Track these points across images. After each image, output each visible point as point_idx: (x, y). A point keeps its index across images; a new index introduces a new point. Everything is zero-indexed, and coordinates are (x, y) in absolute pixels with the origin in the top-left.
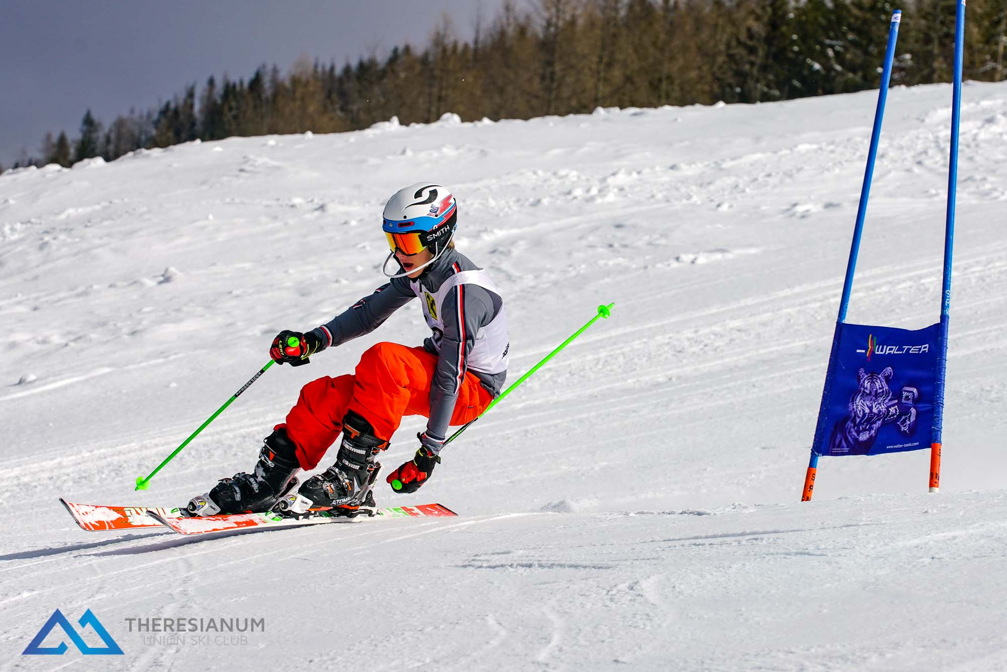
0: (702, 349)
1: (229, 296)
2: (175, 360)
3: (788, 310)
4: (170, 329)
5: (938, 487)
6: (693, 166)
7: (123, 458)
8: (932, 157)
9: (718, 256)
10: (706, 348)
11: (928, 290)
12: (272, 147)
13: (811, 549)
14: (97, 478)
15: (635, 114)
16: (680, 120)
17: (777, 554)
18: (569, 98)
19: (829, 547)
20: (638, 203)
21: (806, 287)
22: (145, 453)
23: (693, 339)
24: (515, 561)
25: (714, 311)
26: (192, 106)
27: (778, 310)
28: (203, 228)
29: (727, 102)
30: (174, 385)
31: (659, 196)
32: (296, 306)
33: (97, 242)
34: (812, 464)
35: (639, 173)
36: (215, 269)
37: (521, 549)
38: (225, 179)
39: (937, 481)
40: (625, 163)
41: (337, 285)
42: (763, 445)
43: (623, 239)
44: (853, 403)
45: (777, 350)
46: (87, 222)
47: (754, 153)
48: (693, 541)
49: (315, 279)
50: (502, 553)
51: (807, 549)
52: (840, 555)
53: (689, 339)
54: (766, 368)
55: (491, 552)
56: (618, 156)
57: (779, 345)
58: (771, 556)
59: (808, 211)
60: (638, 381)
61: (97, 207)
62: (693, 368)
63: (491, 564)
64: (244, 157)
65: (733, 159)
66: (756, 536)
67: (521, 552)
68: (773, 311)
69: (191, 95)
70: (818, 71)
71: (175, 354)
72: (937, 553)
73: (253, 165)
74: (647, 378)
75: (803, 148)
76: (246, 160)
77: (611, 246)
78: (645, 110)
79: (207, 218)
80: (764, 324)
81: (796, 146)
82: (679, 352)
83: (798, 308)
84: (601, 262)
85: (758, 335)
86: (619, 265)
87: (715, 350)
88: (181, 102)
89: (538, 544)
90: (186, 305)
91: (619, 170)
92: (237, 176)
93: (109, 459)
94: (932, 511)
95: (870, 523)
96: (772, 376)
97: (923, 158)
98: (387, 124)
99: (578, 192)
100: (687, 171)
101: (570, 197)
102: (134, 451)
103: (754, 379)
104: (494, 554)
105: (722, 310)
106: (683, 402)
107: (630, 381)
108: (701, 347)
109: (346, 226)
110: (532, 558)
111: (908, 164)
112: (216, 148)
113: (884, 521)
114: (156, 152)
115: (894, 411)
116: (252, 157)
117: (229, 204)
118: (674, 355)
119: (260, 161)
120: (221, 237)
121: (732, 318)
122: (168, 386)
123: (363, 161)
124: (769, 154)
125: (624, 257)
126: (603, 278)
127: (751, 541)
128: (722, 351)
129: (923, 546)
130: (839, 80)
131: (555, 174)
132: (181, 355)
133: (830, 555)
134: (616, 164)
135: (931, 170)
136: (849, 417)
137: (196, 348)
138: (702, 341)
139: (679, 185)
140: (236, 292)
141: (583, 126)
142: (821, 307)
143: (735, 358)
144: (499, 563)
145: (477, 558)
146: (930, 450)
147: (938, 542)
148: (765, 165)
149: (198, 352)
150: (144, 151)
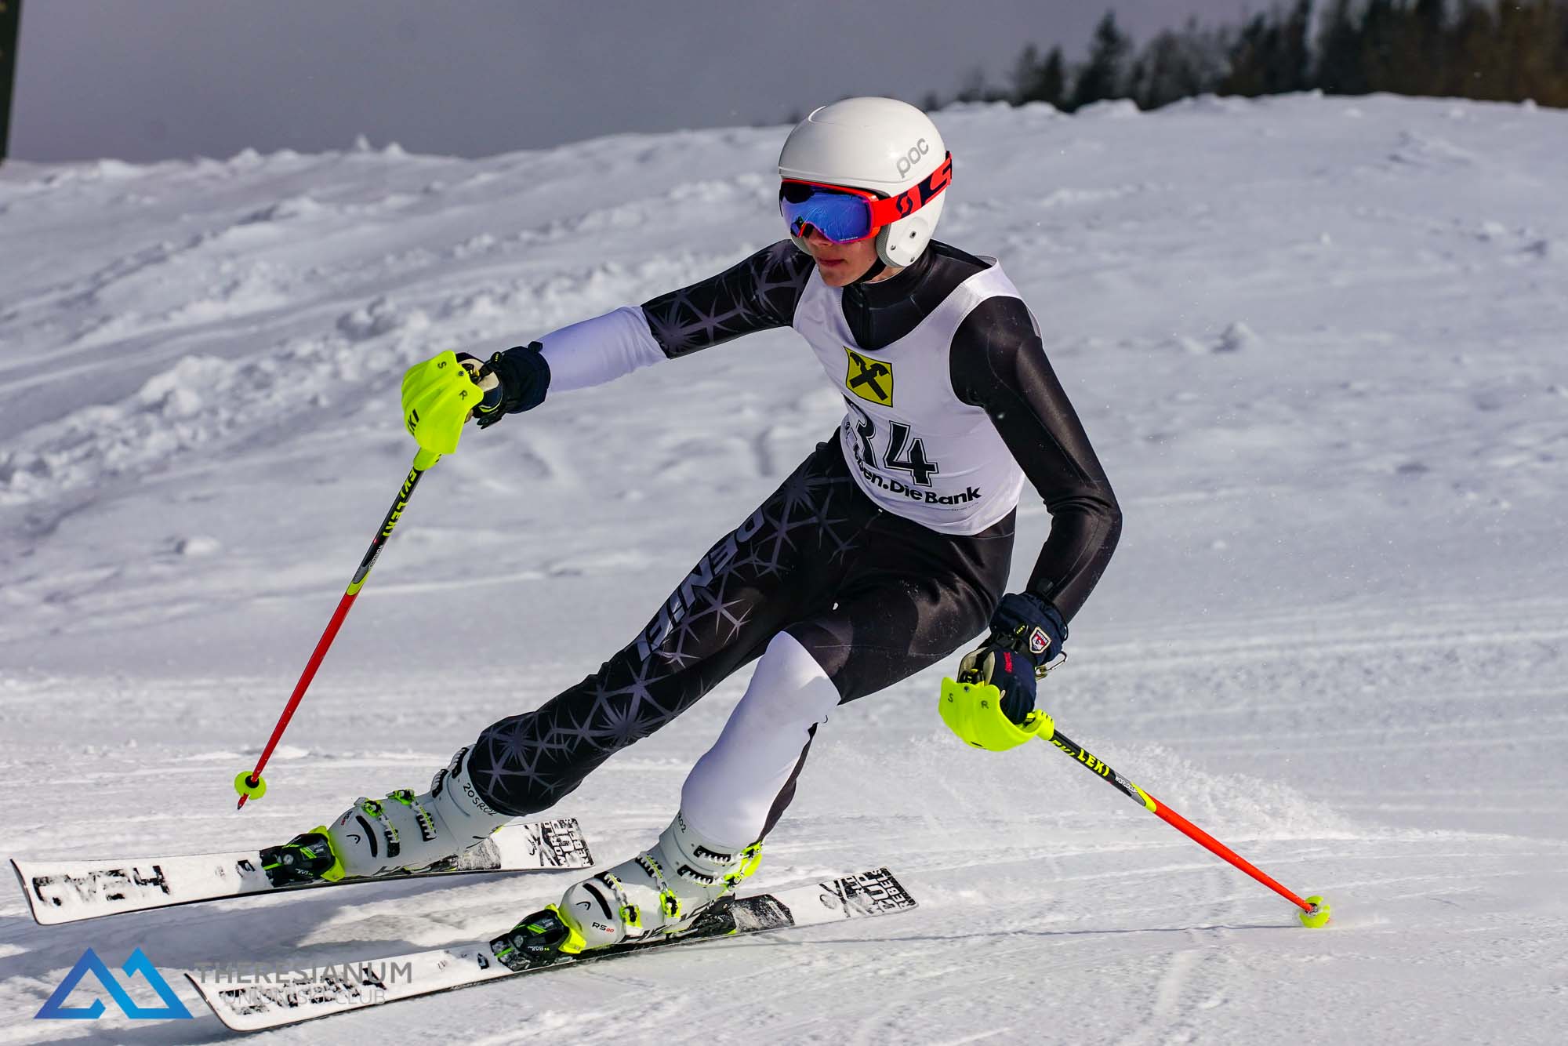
1: (1344, 391)
2: (1227, 499)
4: (1222, 441)
12: (1457, 122)
28: (1309, 257)
30: (1220, 545)
32: (1467, 426)
33: (1106, 257)
36: (1322, 337)
38: (1361, 170)
46: (1092, 218)
49: (1509, 380)
61: (1114, 194)
64: (1403, 134)
69: (1304, 6)
71: (1230, 487)
73: (1417, 151)
76: (1405, 138)
79: (1317, 239)
90: (1258, 397)
92: (1386, 168)
112: (1352, 111)
114: (1236, 104)
116: (1416, 134)
117: (1364, 218)
119: (1432, 145)
120: (1341, 280)
122: (1208, 546)
137: (1270, 481)
140: (1358, 386)
149: (1272, 489)
150: (1215, 101)
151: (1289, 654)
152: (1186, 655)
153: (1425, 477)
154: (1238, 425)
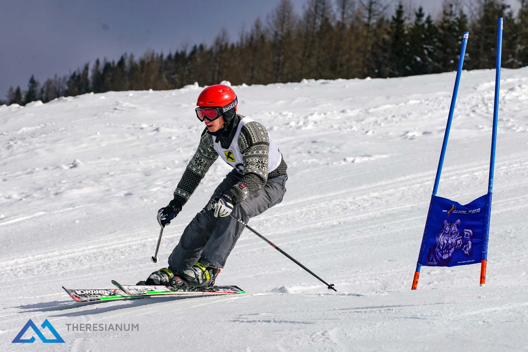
0: (357, 208)
1: (108, 175)
2: (78, 209)
3: (403, 188)
4: (76, 193)
5: (484, 284)
6: (354, 111)
7: (50, 260)
8: (481, 108)
9: (366, 159)
10: (359, 207)
11: (477, 178)
12: (131, 97)
13: (419, 315)
14: (36, 270)
15: (323, 83)
16: (347, 86)
17: (401, 318)
18: (287, 74)
19: (428, 315)
20: (325, 130)
21: (413, 176)
22: (61, 257)
23: (352, 202)
24: (261, 319)
25: (364, 187)
26: (87, 74)
27: (398, 188)
28: (94, 139)
29: (372, 77)
30: (77, 222)
31: (336, 126)
32: (143, 181)
33: (38, 145)
34: (418, 270)
35: (325, 114)
36: (100, 161)
37: (264, 313)
38: (106, 113)
39: (484, 280)
40: (318, 109)
41: (164, 171)
42: (389, 259)
43: (316, 149)
44: (438, 238)
45: (397, 209)
46: (33, 135)
47: (386, 104)
48: (356, 310)
49: (153, 167)
50: (254, 315)
51: (416, 315)
52: (434, 319)
53: (350, 202)
54: (391, 218)
55: (248, 313)
56: (314, 105)
57: (398, 206)
58: (397, 319)
59: (414, 136)
60: (323, 224)
61: (38, 127)
62: (352, 217)
63: (248, 320)
64: (117, 102)
65: (375, 108)
66: (389, 308)
67: (264, 314)
68: (395, 188)
69: (86, 68)
70: (419, 62)
71: (79, 205)
72: (486, 319)
73: (121, 106)
74: (328, 222)
75: (412, 102)
76: (117, 103)
77: (309, 152)
78: (328, 81)
79: (96, 134)
80: (390, 195)
81: (408, 101)
82: (345, 209)
83: (408, 187)
84: (304, 161)
85: (387, 201)
86: (314, 162)
87: (364, 208)
88: (81, 72)
89: (273, 310)
90: (84, 179)
91: (315, 112)
92: (113, 112)
93: (43, 260)
94: (483, 296)
95: (450, 302)
96: (394, 222)
97: (475, 108)
98: (192, 86)
99: (293, 124)
100: (351, 113)
101: (288, 126)
102: (56, 256)
103: (384, 224)
104: (250, 315)
105: (368, 187)
106: (347, 235)
107: (319, 224)
108: (357, 206)
109: (170, 139)
110: (270, 317)
111: (468, 111)
112: (102, 97)
113: (457, 302)
114: (70, 98)
115: (460, 242)
116: (120, 102)
117: (108, 126)
118: (342, 211)
119: (125, 104)
120: (104, 144)
121: (373, 192)
122: (74, 222)
123: (179, 105)
124: (394, 105)
125: (316, 158)
126: (305, 169)
127: (387, 311)
128: (368, 209)
129: (479, 315)
130: (430, 67)
131: (280, 114)
132: (81, 206)
133: (429, 319)
134: (313, 109)
135: (480, 115)
136: (436, 245)
137: (90, 202)
138: (357, 204)
139: (346, 121)
140: (111, 173)
141: (296, 89)
142: (420, 187)
143: (375, 213)
144: (252, 320)
145: (241, 317)
146: (481, 263)
147: (486, 313)
148: (392, 111)
149: (90, 205)
150: (64, 98)
151: (100, 250)
152: (71, 253)
153: (132, 196)
154: (79, 188)
